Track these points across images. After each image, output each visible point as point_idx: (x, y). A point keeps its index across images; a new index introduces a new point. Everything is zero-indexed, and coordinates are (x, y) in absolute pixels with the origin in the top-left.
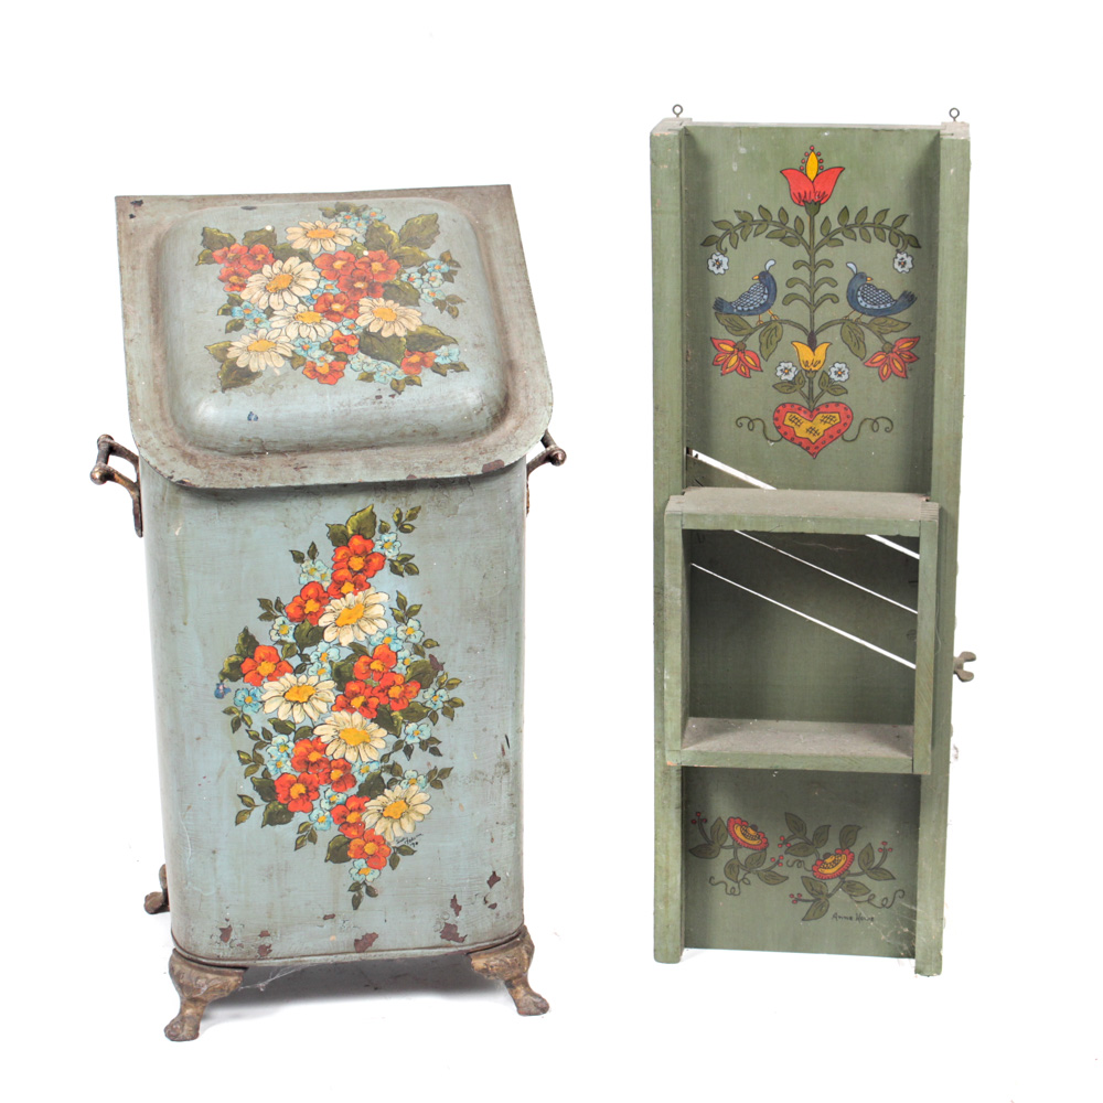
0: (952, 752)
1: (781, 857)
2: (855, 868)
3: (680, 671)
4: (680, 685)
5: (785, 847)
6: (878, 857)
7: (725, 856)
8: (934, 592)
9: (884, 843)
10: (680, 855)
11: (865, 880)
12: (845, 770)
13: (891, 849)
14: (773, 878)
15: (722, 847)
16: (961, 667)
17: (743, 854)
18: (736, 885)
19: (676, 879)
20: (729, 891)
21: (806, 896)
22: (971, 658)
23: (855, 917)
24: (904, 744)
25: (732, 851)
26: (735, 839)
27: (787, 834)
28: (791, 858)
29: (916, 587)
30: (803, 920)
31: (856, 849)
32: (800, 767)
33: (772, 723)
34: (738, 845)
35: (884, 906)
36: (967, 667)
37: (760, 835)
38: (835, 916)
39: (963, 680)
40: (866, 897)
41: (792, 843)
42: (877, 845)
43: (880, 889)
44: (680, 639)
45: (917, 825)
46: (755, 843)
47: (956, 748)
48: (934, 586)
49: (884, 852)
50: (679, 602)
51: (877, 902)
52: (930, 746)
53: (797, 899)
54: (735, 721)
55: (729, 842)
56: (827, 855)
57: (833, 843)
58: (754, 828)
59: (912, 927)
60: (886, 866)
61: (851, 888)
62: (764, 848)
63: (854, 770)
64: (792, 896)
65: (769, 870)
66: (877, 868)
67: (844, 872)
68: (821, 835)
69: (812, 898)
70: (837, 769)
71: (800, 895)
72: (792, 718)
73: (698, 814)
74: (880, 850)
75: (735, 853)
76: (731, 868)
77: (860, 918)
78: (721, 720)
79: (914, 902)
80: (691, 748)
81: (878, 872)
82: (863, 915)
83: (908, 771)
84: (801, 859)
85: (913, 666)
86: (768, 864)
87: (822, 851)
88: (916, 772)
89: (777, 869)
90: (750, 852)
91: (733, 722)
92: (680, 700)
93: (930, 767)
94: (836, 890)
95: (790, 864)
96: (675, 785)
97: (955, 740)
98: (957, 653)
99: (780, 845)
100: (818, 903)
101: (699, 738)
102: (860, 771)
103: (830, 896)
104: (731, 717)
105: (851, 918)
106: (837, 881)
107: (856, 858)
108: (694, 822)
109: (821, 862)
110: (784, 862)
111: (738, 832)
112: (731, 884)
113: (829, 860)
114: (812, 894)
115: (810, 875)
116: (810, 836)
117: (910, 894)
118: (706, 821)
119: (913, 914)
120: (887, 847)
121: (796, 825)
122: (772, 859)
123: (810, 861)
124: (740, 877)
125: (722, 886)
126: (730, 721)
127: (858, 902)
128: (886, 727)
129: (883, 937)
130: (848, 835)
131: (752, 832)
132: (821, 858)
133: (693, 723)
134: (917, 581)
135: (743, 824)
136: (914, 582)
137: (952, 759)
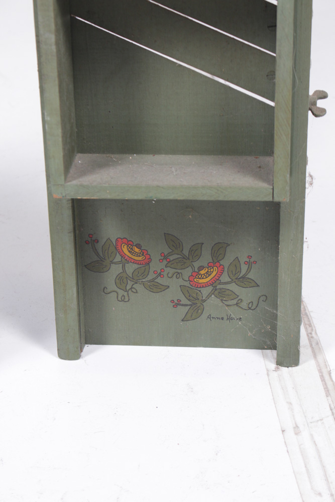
0: (308, 179)
1: (162, 270)
2: (225, 278)
3: (59, 112)
4: (60, 126)
5: (165, 262)
6: (244, 268)
7: (115, 270)
8: (292, 32)
9: (250, 257)
10: (74, 272)
11: (233, 287)
12: (212, 199)
13: (255, 262)
14: (155, 287)
15: (112, 262)
16: (315, 104)
17: (130, 268)
18: (125, 294)
19: (72, 292)
20: (120, 299)
21: (184, 301)
22: (323, 95)
23: (225, 318)
24: (265, 174)
25: (121, 265)
26: (123, 255)
27: (167, 251)
28: (172, 271)
29: (275, 31)
30: (182, 320)
31: (226, 263)
32: (171, 197)
33: (149, 158)
34: (125, 261)
35: (250, 308)
36: (320, 103)
37: (144, 252)
38: (209, 317)
39: (316, 116)
40: (235, 302)
41: (171, 258)
42: (243, 259)
43: (247, 295)
44: (57, 82)
45: (278, 242)
46: (140, 258)
47: (311, 176)
48: (292, 26)
49: (249, 264)
50: (54, 48)
51: (244, 305)
52: (288, 176)
53: (177, 304)
54: (117, 156)
55: (118, 258)
56: (201, 268)
57: (206, 258)
58: (139, 246)
59: (274, 327)
60: (251, 275)
61: (222, 294)
62: (148, 262)
63: (221, 198)
64: (172, 301)
65: (153, 280)
66: (243, 277)
67: (216, 280)
68: (196, 252)
69: (189, 303)
70: (205, 198)
71: (179, 301)
72: (167, 153)
73: (90, 236)
74: (246, 263)
75: (124, 267)
76: (121, 280)
77: (230, 319)
78: (104, 155)
79: (275, 306)
80: (74, 182)
81: (243, 281)
82: (233, 316)
83: (269, 199)
84: (179, 271)
85: (272, 104)
86: (151, 276)
87: (197, 265)
88: (276, 199)
89: (159, 280)
90: (136, 266)
91: (115, 157)
92: (60, 139)
93: (288, 194)
94: (209, 296)
95: (170, 275)
96: (67, 213)
97: (310, 169)
98: (311, 93)
99: (161, 261)
100: (195, 307)
101: (83, 173)
102: (226, 199)
103: (204, 301)
104: (113, 153)
105: (222, 319)
106: (210, 288)
107: (226, 269)
108: (87, 242)
109: (196, 274)
110: (165, 274)
111: (125, 249)
112: (121, 293)
113: (202, 272)
114: (189, 300)
115: (187, 284)
116: (186, 252)
117: (271, 298)
118: (97, 241)
119: (275, 317)
120: (252, 260)
121: (173, 242)
122: (155, 272)
123: (187, 272)
124: (128, 288)
125: (114, 295)
126: (112, 156)
127: (228, 305)
128: (249, 158)
129: (249, 334)
130: (219, 251)
131: (137, 250)
132: (196, 270)
133: (80, 159)
134: (275, 26)
135: (129, 243)
136: (273, 27)
137: (307, 185)
